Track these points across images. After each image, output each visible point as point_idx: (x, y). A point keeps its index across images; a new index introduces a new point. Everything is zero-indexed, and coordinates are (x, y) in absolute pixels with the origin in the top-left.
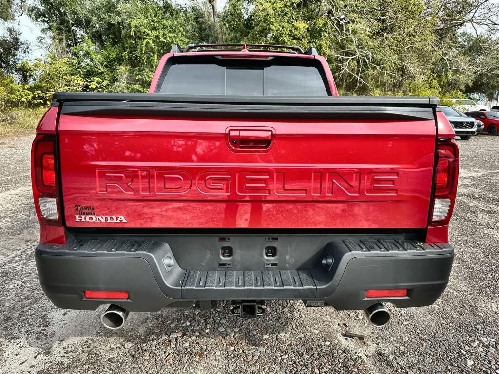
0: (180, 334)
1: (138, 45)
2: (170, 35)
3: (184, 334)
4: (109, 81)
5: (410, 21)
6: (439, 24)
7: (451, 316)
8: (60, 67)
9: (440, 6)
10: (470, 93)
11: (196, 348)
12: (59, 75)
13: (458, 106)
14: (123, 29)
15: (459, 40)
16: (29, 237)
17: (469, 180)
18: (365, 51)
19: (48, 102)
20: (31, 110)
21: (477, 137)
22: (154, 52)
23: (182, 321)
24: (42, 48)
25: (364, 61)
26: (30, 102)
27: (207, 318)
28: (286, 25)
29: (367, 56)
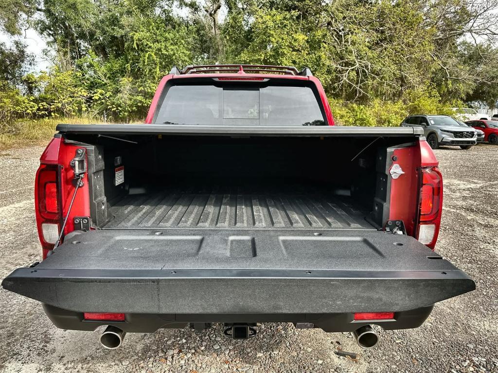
0: (176, 351)
1: (141, 57)
2: (172, 47)
3: (180, 351)
4: (112, 92)
5: (409, 32)
6: (438, 34)
7: (444, 334)
8: (64, 79)
9: (439, 16)
10: (471, 101)
11: (192, 366)
12: (63, 86)
13: (459, 115)
14: (126, 41)
15: (459, 48)
16: (32, 251)
17: (468, 192)
18: (364, 62)
19: (52, 114)
20: (36, 121)
21: (477, 147)
22: (156, 64)
23: (179, 338)
24: (47, 60)
25: (364, 71)
26: (34, 114)
27: (203, 335)
28: (285, 37)
29: (366, 67)
